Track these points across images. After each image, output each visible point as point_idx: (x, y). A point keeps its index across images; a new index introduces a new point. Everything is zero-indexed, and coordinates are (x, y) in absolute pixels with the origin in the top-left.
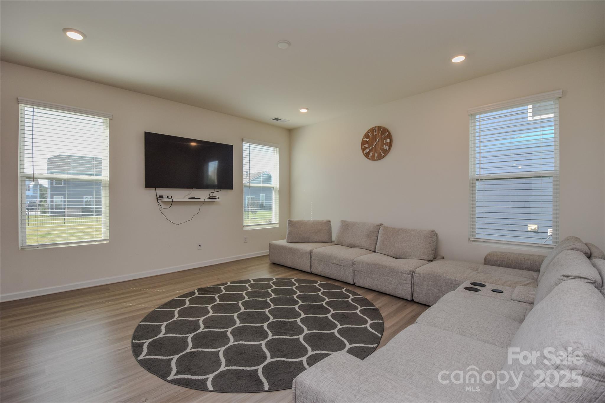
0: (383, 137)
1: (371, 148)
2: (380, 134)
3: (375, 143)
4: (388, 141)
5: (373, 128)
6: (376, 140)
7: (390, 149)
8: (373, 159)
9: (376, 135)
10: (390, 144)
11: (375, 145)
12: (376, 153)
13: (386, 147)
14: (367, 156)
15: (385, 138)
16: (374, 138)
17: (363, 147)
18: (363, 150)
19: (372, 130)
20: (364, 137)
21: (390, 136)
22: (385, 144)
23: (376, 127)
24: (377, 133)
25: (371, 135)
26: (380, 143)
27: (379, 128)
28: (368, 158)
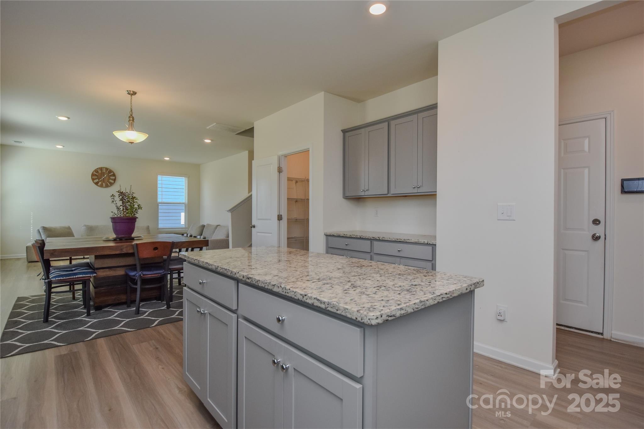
0: (110, 175)
1: (100, 180)
2: (107, 172)
3: (104, 177)
4: (114, 178)
5: (102, 168)
6: (104, 176)
7: (114, 182)
8: (101, 186)
9: (104, 172)
10: (115, 180)
11: (104, 178)
12: (104, 183)
13: (112, 181)
14: (96, 184)
15: (111, 176)
16: (103, 174)
17: (93, 178)
18: (93, 180)
19: (101, 169)
20: (94, 171)
21: (114, 175)
22: (111, 179)
23: (104, 167)
24: (105, 171)
25: (100, 172)
26: (107, 178)
27: (107, 169)
28: (98, 186)
